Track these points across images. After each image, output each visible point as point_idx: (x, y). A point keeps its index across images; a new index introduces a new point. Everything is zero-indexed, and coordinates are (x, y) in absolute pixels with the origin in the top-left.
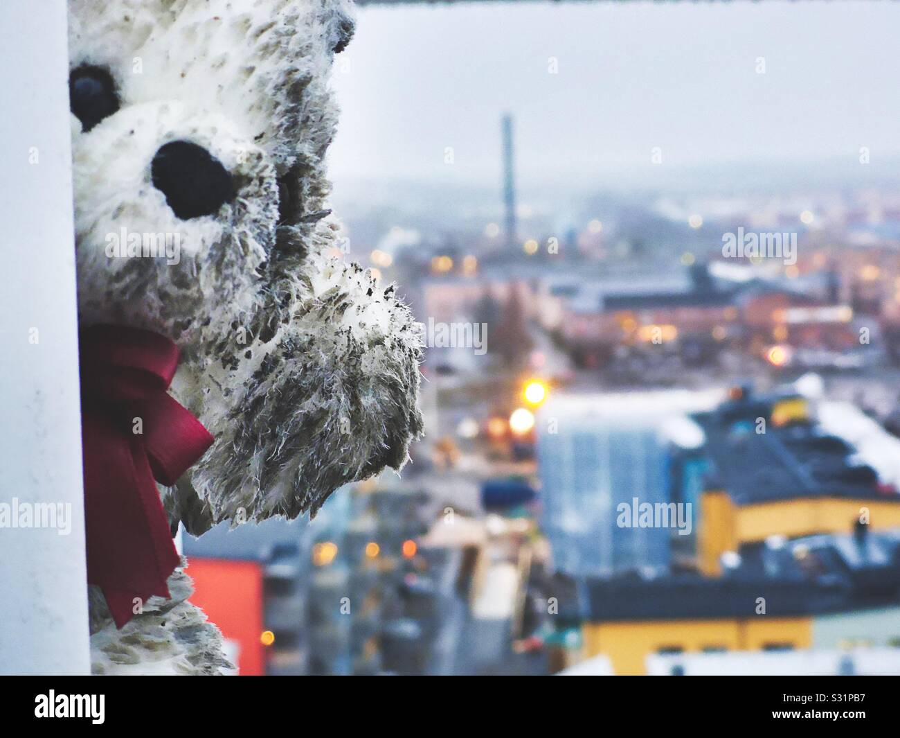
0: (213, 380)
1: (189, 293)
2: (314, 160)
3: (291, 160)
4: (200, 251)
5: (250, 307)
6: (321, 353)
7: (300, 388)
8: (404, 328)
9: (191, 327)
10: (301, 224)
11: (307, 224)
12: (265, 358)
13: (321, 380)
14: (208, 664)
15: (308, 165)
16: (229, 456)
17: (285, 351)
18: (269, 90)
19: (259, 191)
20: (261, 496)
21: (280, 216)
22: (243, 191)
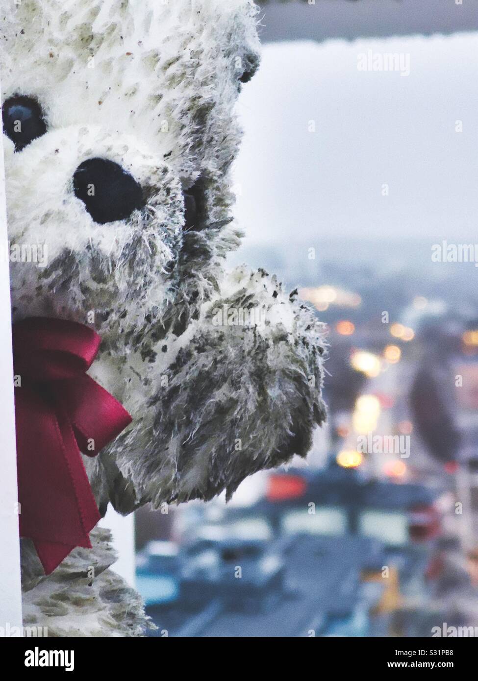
0: (134, 371)
1: (106, 287)
2: (217, 175)
3: (196, 175)
4: (115, 251)
5: (162, 302)
6: (229, 347)
7: (211, 380)
8: (308, 328)
9: (109, 319)
10: (206, 230)
11: (213, 230)
12: (180, 352)
13: (230, 372)
14: (130, 622)
15: (212, 179)
16: (150, 440)
17: (197, 345)
18: (176, 114)
19: (166, 200)
20: (179, 477)
21: (185, 222)
22: (151, 200)
